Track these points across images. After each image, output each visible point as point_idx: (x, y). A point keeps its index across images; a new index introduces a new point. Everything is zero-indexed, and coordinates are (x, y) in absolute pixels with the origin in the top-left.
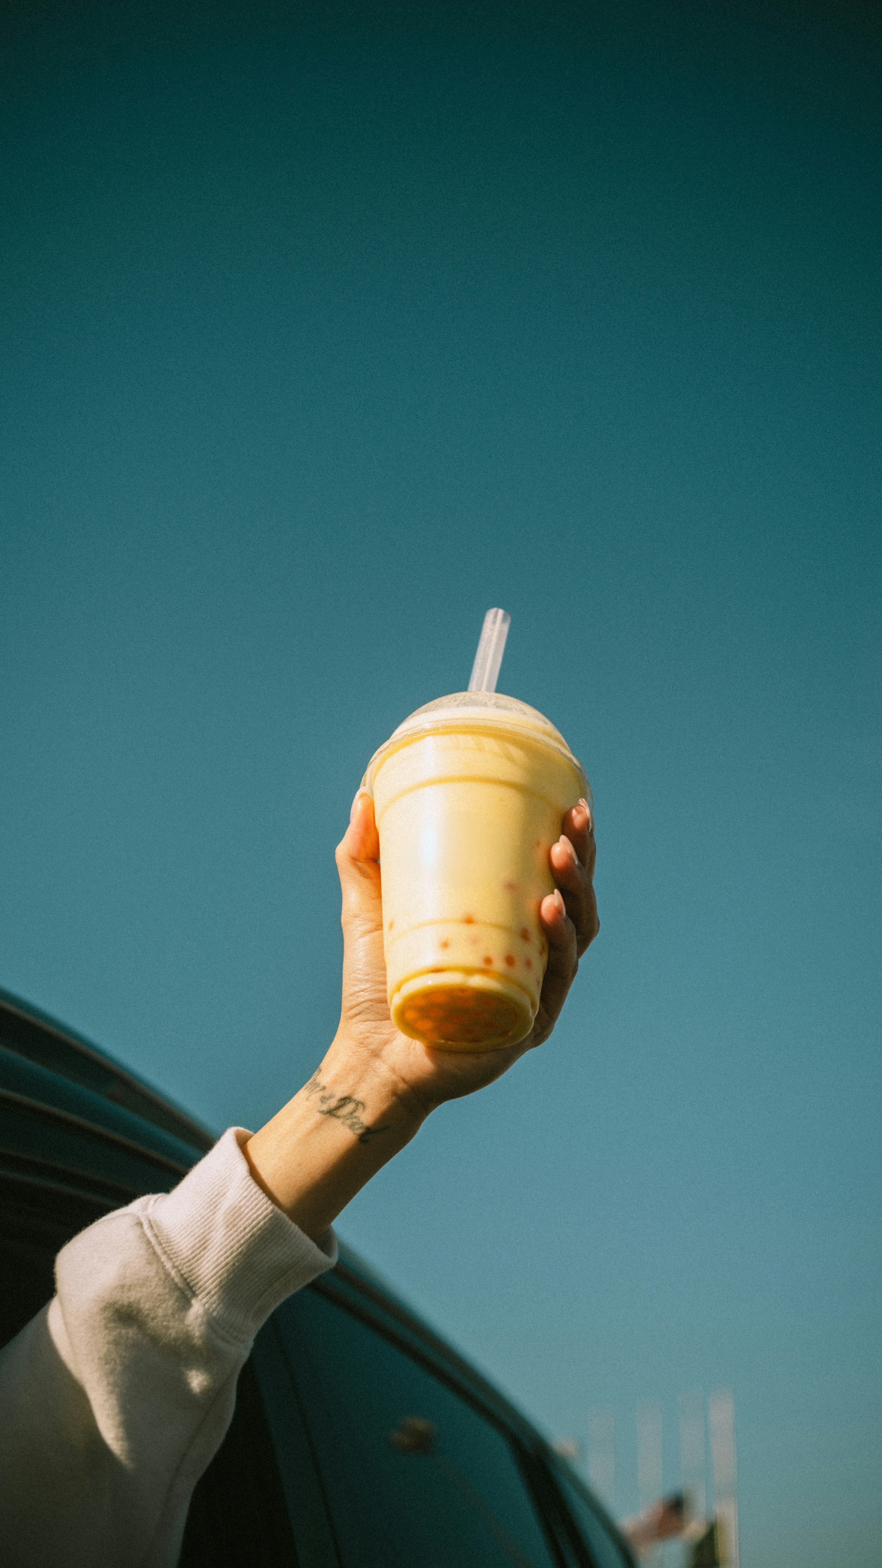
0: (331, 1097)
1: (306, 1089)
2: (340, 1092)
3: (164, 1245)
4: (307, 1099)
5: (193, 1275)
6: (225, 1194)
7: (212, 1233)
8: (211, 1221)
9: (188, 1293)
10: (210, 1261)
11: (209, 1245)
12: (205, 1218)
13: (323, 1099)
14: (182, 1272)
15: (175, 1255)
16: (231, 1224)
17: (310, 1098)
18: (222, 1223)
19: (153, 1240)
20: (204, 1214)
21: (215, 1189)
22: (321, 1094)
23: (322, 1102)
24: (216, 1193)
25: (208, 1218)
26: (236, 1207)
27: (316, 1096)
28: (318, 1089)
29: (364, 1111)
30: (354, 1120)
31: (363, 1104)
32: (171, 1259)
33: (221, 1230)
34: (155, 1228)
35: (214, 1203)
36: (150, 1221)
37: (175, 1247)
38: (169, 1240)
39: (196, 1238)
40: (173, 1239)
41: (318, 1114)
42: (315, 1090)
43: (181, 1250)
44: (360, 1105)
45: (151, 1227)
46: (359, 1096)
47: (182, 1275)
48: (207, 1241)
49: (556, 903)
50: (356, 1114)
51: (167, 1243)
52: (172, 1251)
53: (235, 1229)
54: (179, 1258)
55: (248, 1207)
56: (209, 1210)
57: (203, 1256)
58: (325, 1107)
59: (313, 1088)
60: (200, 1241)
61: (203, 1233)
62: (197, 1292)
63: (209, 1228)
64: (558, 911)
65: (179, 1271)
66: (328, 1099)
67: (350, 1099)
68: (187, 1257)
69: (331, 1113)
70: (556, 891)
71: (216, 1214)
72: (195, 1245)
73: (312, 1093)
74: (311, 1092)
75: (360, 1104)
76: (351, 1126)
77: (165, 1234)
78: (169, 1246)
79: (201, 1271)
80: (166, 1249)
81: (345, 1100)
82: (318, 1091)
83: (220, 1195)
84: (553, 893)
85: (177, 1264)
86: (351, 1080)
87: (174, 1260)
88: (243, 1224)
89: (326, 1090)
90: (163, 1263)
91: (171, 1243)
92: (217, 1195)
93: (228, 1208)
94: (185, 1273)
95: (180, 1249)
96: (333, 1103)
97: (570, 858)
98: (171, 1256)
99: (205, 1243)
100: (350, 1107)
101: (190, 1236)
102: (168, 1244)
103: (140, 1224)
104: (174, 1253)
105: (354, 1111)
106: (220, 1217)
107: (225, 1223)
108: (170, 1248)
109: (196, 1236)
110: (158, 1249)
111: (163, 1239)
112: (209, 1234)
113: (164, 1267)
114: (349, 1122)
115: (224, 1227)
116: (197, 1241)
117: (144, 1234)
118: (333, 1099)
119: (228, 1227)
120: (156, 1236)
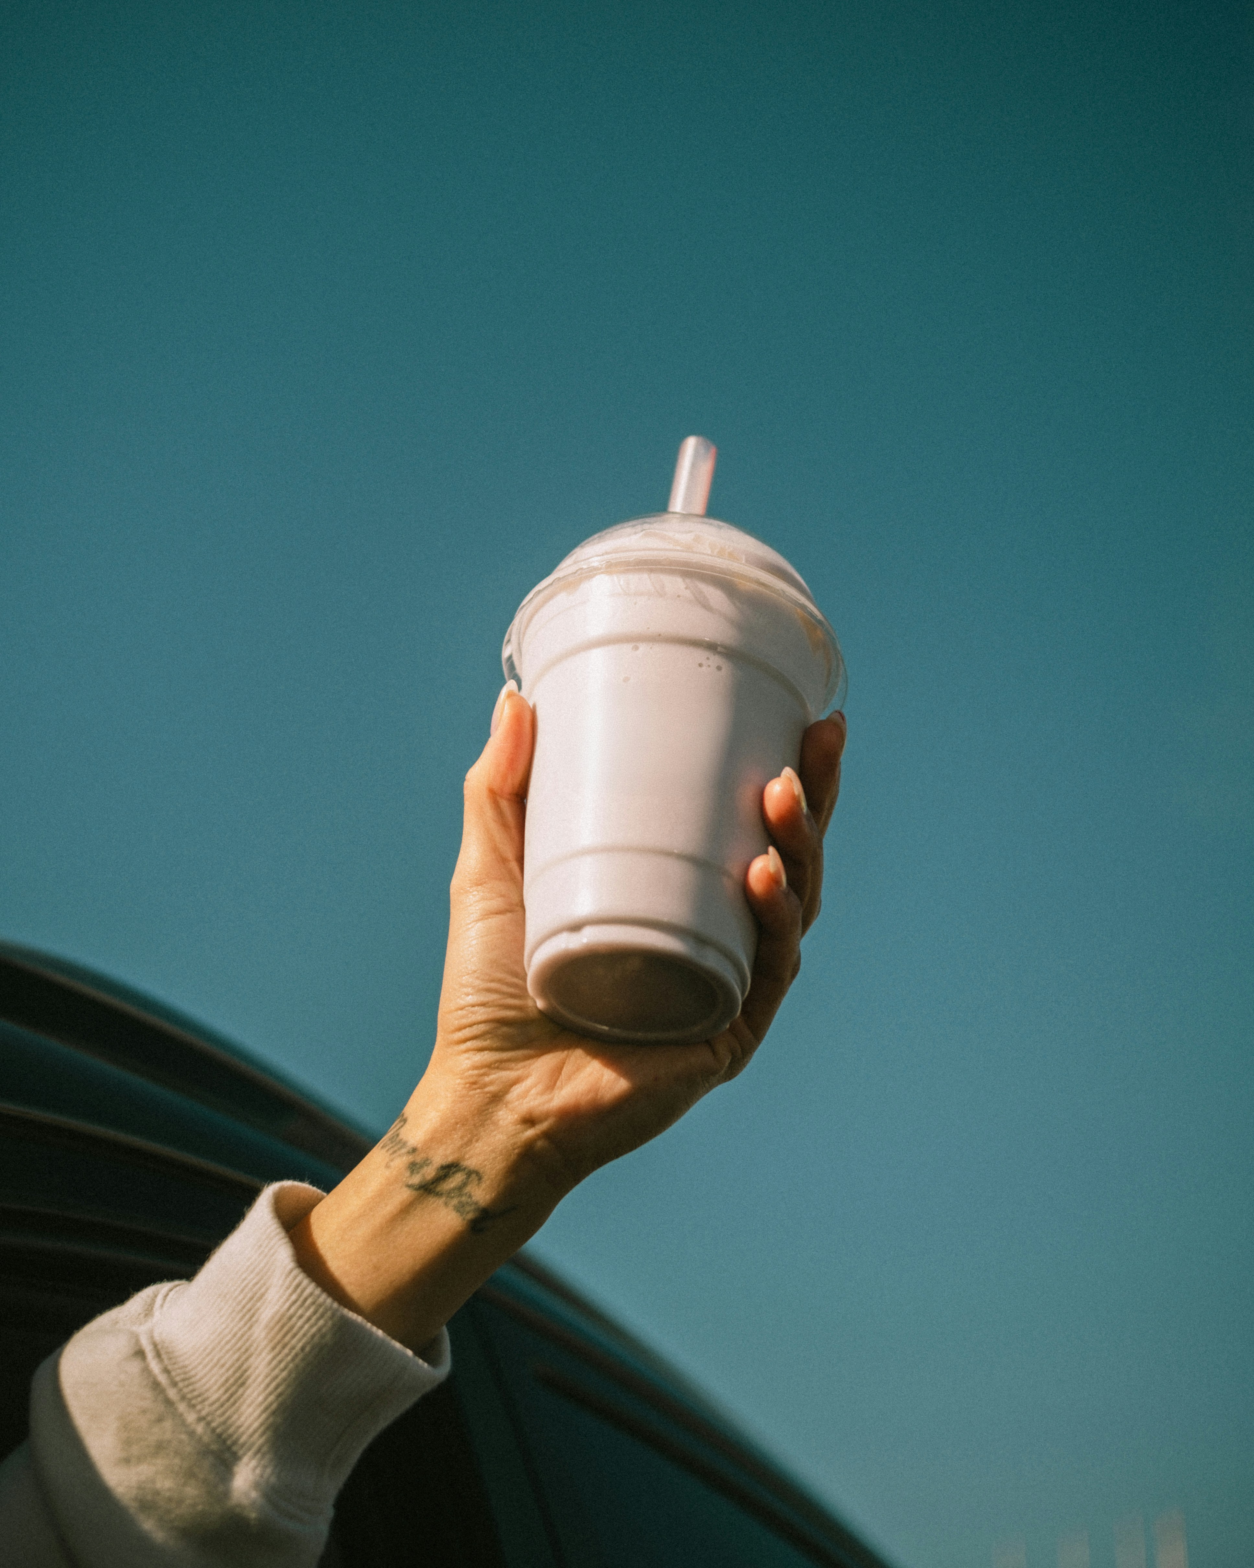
0: (426, 1162)
1: (382, 1147)
2: (440, 1156)
3: (181, 1385)
4: (387, 1166)
5: (231, 1426)
6: (263, 1295)
7: (251, 1360)
8: (248, 1340)
9: (227, 1455)
10: (252, 1402)
11: (248, 1377)
12: (239, 1335)
13: (413, 1167)
14: (214, 1425)
15: (200, 1399)
16: (279, 1345)
17: (392, 1164)
18: (265, 1342)
19: (162, 1379)
20: (235, 1330)
21: (246, 1290)
22: (411, 1158)
23: (412, 1172)
24: (249, 1295)
25: (242, 1336)
26: (283, 1316)
27: (401, 1162)
28: (404, 1151)
29: (479, 1183)
30: (464, 1199)
31: (477, 1173)
32: (194, 1406)
33: (264, 1354)
34: (164, 1356)
35: (249, 1310)
36: (155, 1345)
37: (197, 1385)
38: (187, 1376)
39: (228, 1370)
40: (193, 1373)
41: (405, 1189)
42: (399, 1153)
43: (207, 1390)
44: (474, 1176)
45: (158, 1355)
46: (471, 1162)
47: (213, 1430)
48: (246, 1371)
49: (772, 869)
50: (468, 1189)
51: (183, 1380)
52: (196, 1393)
53: (286, 1351)
54: (206, 1403)
55: (301, 1317)
56: (242, 1323)
57: (242, 1395)
58: (416, 1179)
59: (396, 1148)
60: (235, 1372)
61: (238, 1360)
62: (241, 1453)
63: (247, 1350)
64: (774, 880)
65: (208, 1424)
66: (421, 1167)
67: (457, 1166)
68: (218, 1399)
69: (428, 1189)
70: (771, 849)
71: (253, 1328)
72: (227, 1381)
73: (395, 1155)
74: (391, 1154)
75: (474, 1174)
76: (459, 1208)
77: (181, 1364)
78: (188, 1386)
79: (242, 1419)
80: (186, 1390)
81: (448, 1169)
82: (403, 1155)
83: (257, 1297)
84: (766, 852)
85: (204, 1413)
86: (457, 1139)
87: (199, 1407)
88: (298, 1343)
89: (417, 1153)
90: (181, 1415)
91: (193, 1380)
92: (251, 1298)
93: (273, 1318)
94: (218, 1427)
95: (205, 1388)
96: (430, 1172)
97: (796, 800)
98: (194, 1402)
99: (242, 1375)
100: (456, 1180)
101: (218, 1366)
102: (186, 1383)
103: (140, 1353)
104: (199, 1396)
105: (464, 1184)
106: (259, 1333)
107: (271, 1341)
108: (191, 1388)
109: (227, 1366)
110: (172, 1393)
111: (179, 1375)
112: (247, 1359)
113: (183, 1423)
114: (455, 1201)
115: (269, 1348)
116: (230, 1372)
117: (146, 1370)
118: (430, 1166)
119: (273, 1348)
120: (166, 1371)
